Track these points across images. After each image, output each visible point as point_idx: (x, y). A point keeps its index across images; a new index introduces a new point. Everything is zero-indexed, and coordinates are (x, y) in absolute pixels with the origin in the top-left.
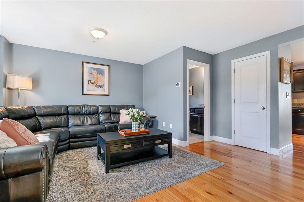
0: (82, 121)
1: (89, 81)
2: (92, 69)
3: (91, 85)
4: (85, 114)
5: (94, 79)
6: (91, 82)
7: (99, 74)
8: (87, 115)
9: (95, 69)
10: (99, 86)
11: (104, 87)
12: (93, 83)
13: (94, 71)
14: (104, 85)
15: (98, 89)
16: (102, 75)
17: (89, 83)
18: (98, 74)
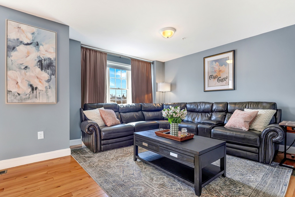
0: (193, 118)
1: (211, 77)
2: (214, 62)
3: (212, 80)
4: (200, 111)
5: (216, 73)
6: (213, 77)
7: (222, 66)
8: (201, 112)
9: (216, 61)
10: (222, 79)
11: (227, 80)
12: (215, 78)
13: (216, 63)
14: (227, 77)
15: (221, 83)
16: (225, 66)
17: (211, 78)
18: (220, 66)
